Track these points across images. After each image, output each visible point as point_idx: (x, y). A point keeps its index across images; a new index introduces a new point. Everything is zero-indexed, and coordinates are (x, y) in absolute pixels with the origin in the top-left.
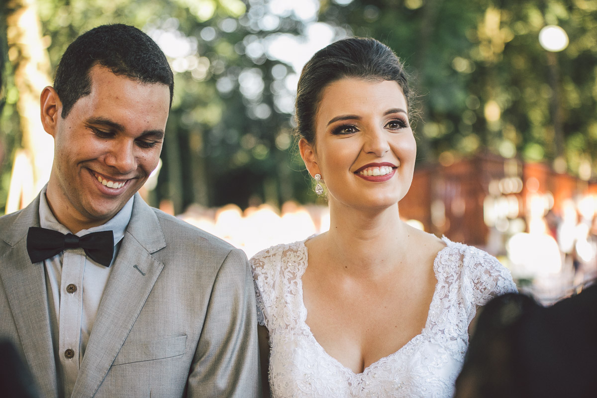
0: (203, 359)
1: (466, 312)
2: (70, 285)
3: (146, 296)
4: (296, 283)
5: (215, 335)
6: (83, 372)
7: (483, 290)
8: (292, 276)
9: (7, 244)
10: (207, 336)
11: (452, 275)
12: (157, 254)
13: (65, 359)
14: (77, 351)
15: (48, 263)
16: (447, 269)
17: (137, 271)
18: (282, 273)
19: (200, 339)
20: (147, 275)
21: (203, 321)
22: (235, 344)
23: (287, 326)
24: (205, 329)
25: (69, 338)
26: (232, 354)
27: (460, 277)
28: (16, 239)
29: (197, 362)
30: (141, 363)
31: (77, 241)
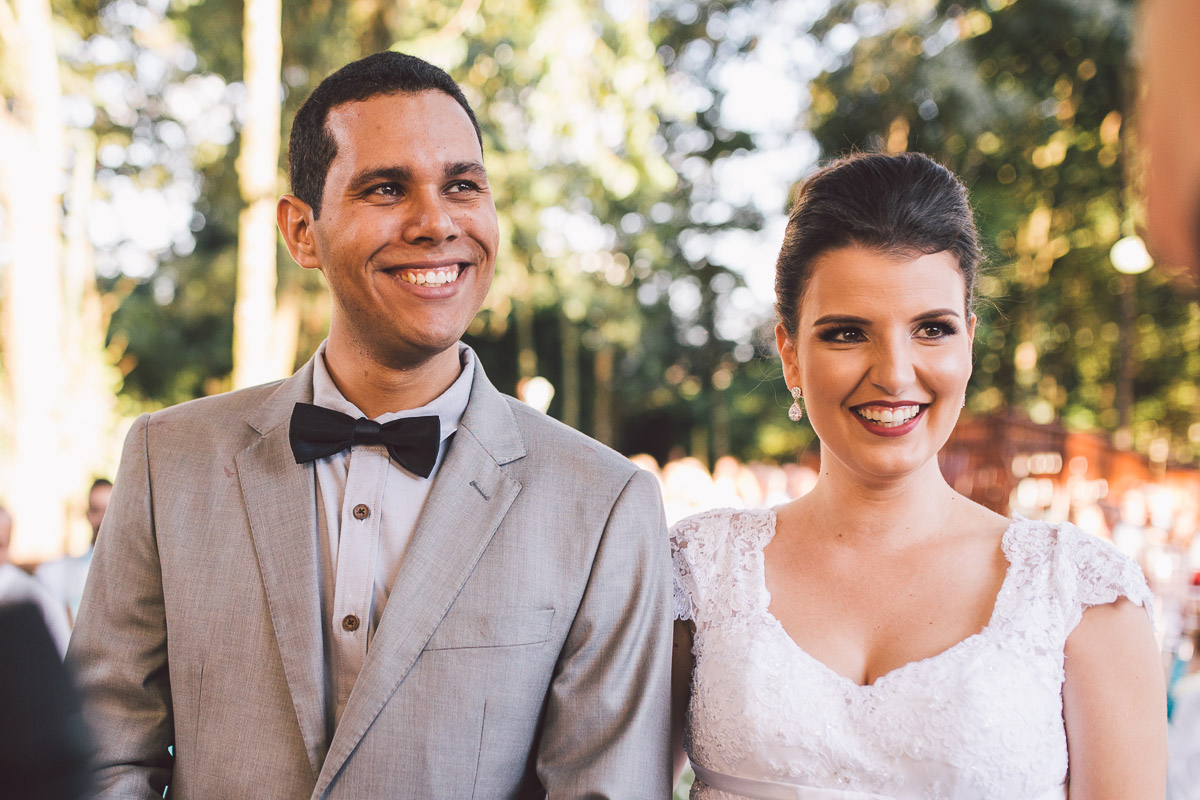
0: (580, 653)
1: (1064, 614)
2: (359, 505)
3: (490, 536)
4: (754, 556)
5: (603, 614)
6: (373, 658)
7: (1095, 580)
8: (747, 546)
9: (254, 431)
10: (589, 613)
11: (1037, 555)
12: (510, 466)
13: (343, 631)
14: (365, 620)
15: (321, 466)
16: (1027, 546)
17: (476, 491)
18: (730, 541)
19: (575, 617)
20: (492, 501)
21: (583, 588)
22: (638, 632)
23: (734, 613)
24: (587, 601)
25: (351, 598)
26: (632, 649)
27: (1052, 557)
28: (270, 424)
29: (569, 658)
30: (474, 651)
31: (377, 431)
